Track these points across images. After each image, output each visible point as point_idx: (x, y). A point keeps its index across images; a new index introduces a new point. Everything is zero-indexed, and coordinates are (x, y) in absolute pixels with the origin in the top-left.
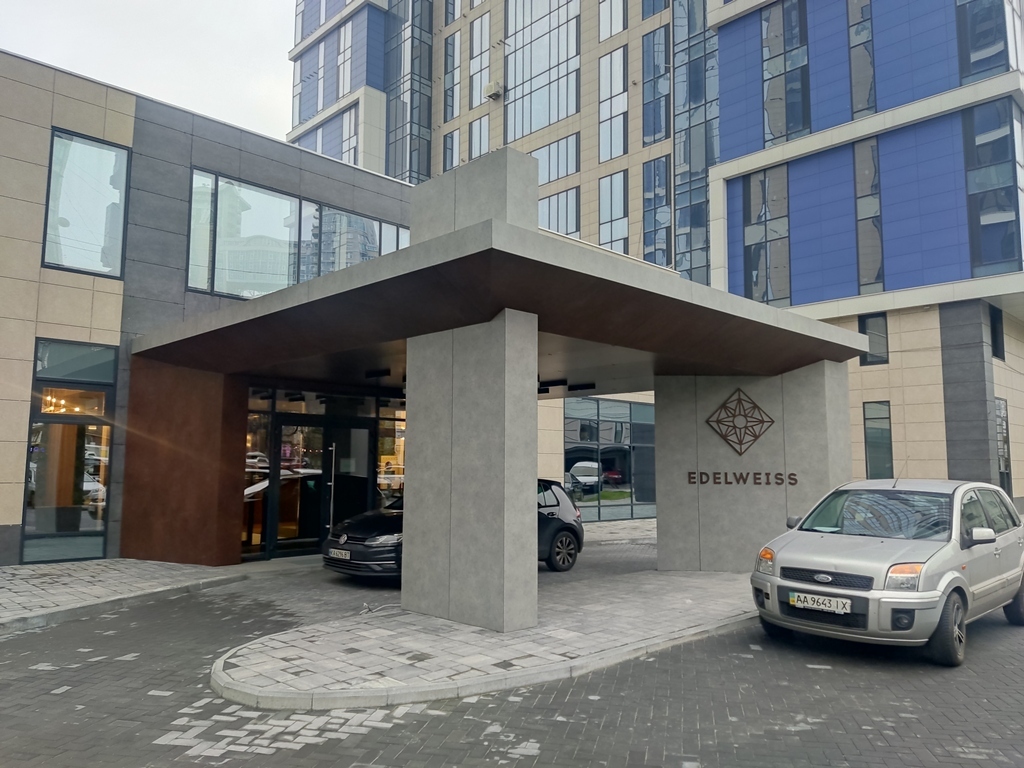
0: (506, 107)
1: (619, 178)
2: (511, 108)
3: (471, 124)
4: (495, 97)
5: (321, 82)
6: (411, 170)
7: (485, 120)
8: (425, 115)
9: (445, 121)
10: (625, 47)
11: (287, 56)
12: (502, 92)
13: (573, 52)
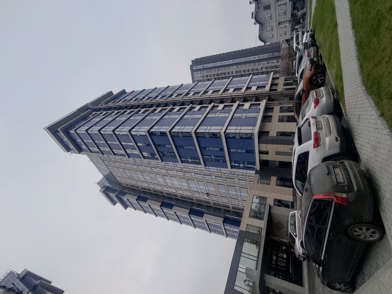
0: (210, 194)
1: (227, 179)
2: (210, 193)
3: (212, 200)
4: (208, 195)
5: (200, 225)
6: (219, 213)
7: (212, 198)
8: (209, 207)
9: (211, 204)
10: (204, 175)
11: (195, 229)
12: (207, 194)
13: (203, 183)
